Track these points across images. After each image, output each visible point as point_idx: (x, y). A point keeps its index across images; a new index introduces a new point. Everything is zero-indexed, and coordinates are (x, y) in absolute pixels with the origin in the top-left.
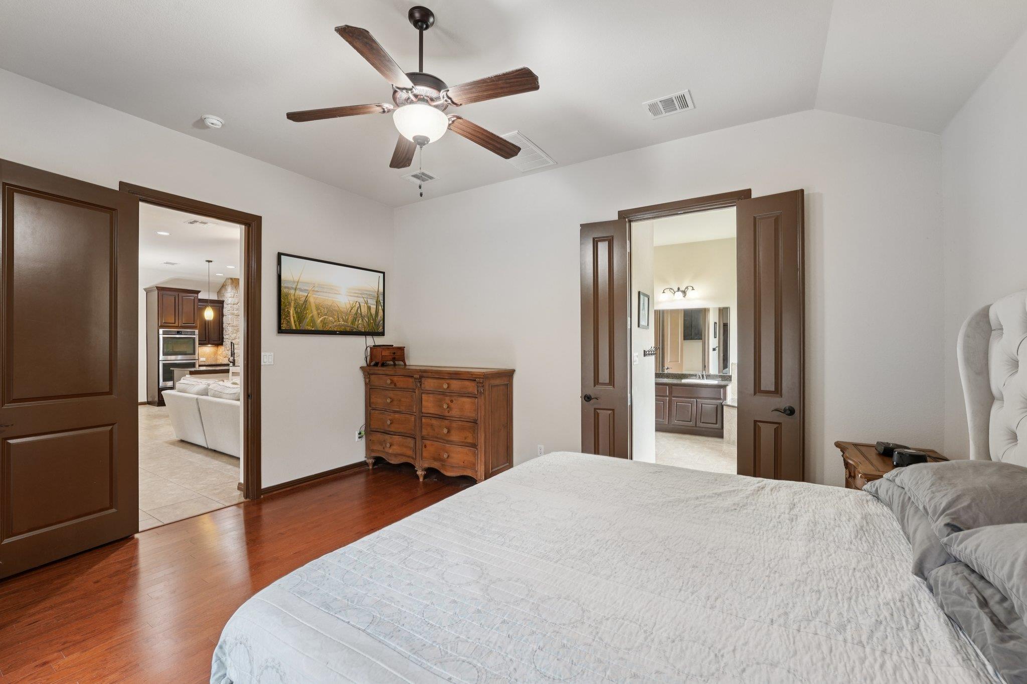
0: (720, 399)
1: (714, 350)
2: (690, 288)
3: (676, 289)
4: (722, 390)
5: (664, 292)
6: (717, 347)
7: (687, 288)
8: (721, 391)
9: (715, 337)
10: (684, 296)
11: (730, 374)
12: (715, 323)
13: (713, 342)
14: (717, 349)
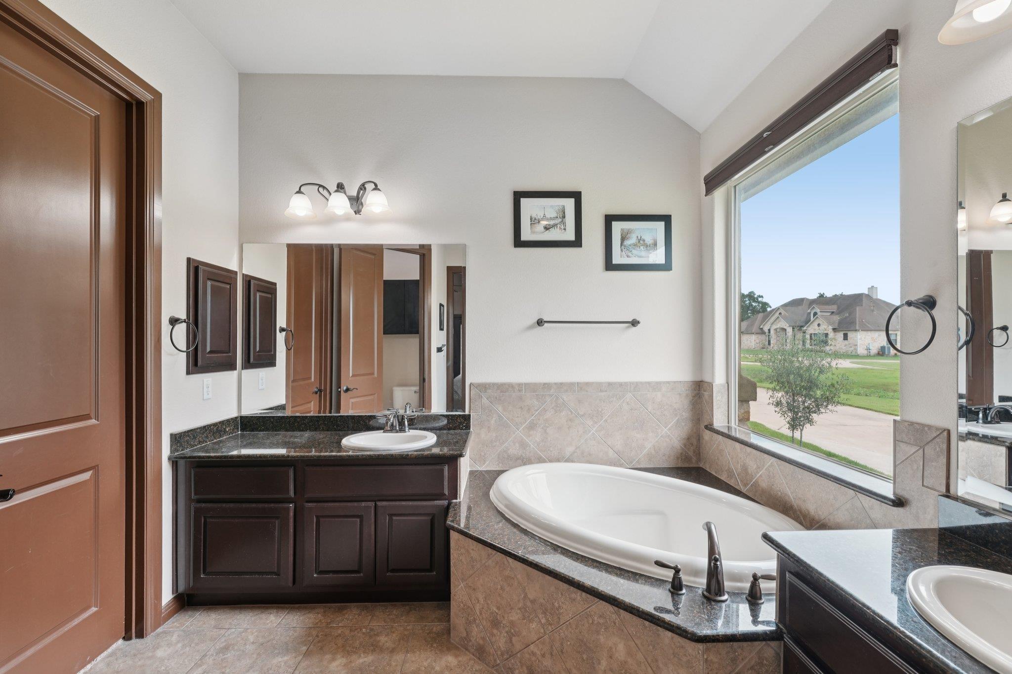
0: (440, 496)
1: (439, 350)
2: (370, 187)
3: (333, 187)
4: (446, 468)
5: (299, 192)
6: (443, 345)
7: (363, 187)
8: (442, 470)
9: (441, 329)
10: (358, 212)
11: (467, 413)
12: (441, 305)
13: (438, 337)
14: (445, 349)
